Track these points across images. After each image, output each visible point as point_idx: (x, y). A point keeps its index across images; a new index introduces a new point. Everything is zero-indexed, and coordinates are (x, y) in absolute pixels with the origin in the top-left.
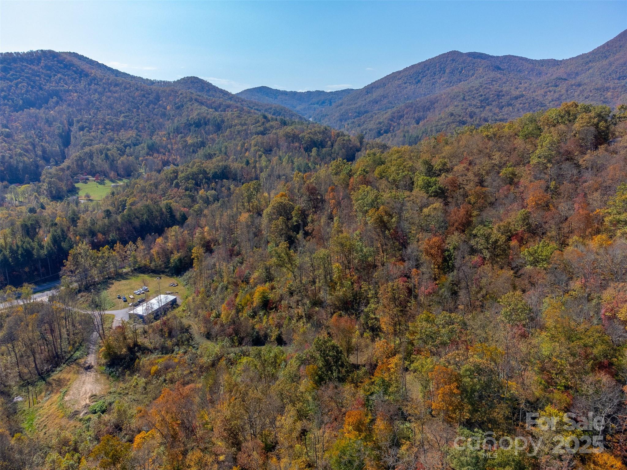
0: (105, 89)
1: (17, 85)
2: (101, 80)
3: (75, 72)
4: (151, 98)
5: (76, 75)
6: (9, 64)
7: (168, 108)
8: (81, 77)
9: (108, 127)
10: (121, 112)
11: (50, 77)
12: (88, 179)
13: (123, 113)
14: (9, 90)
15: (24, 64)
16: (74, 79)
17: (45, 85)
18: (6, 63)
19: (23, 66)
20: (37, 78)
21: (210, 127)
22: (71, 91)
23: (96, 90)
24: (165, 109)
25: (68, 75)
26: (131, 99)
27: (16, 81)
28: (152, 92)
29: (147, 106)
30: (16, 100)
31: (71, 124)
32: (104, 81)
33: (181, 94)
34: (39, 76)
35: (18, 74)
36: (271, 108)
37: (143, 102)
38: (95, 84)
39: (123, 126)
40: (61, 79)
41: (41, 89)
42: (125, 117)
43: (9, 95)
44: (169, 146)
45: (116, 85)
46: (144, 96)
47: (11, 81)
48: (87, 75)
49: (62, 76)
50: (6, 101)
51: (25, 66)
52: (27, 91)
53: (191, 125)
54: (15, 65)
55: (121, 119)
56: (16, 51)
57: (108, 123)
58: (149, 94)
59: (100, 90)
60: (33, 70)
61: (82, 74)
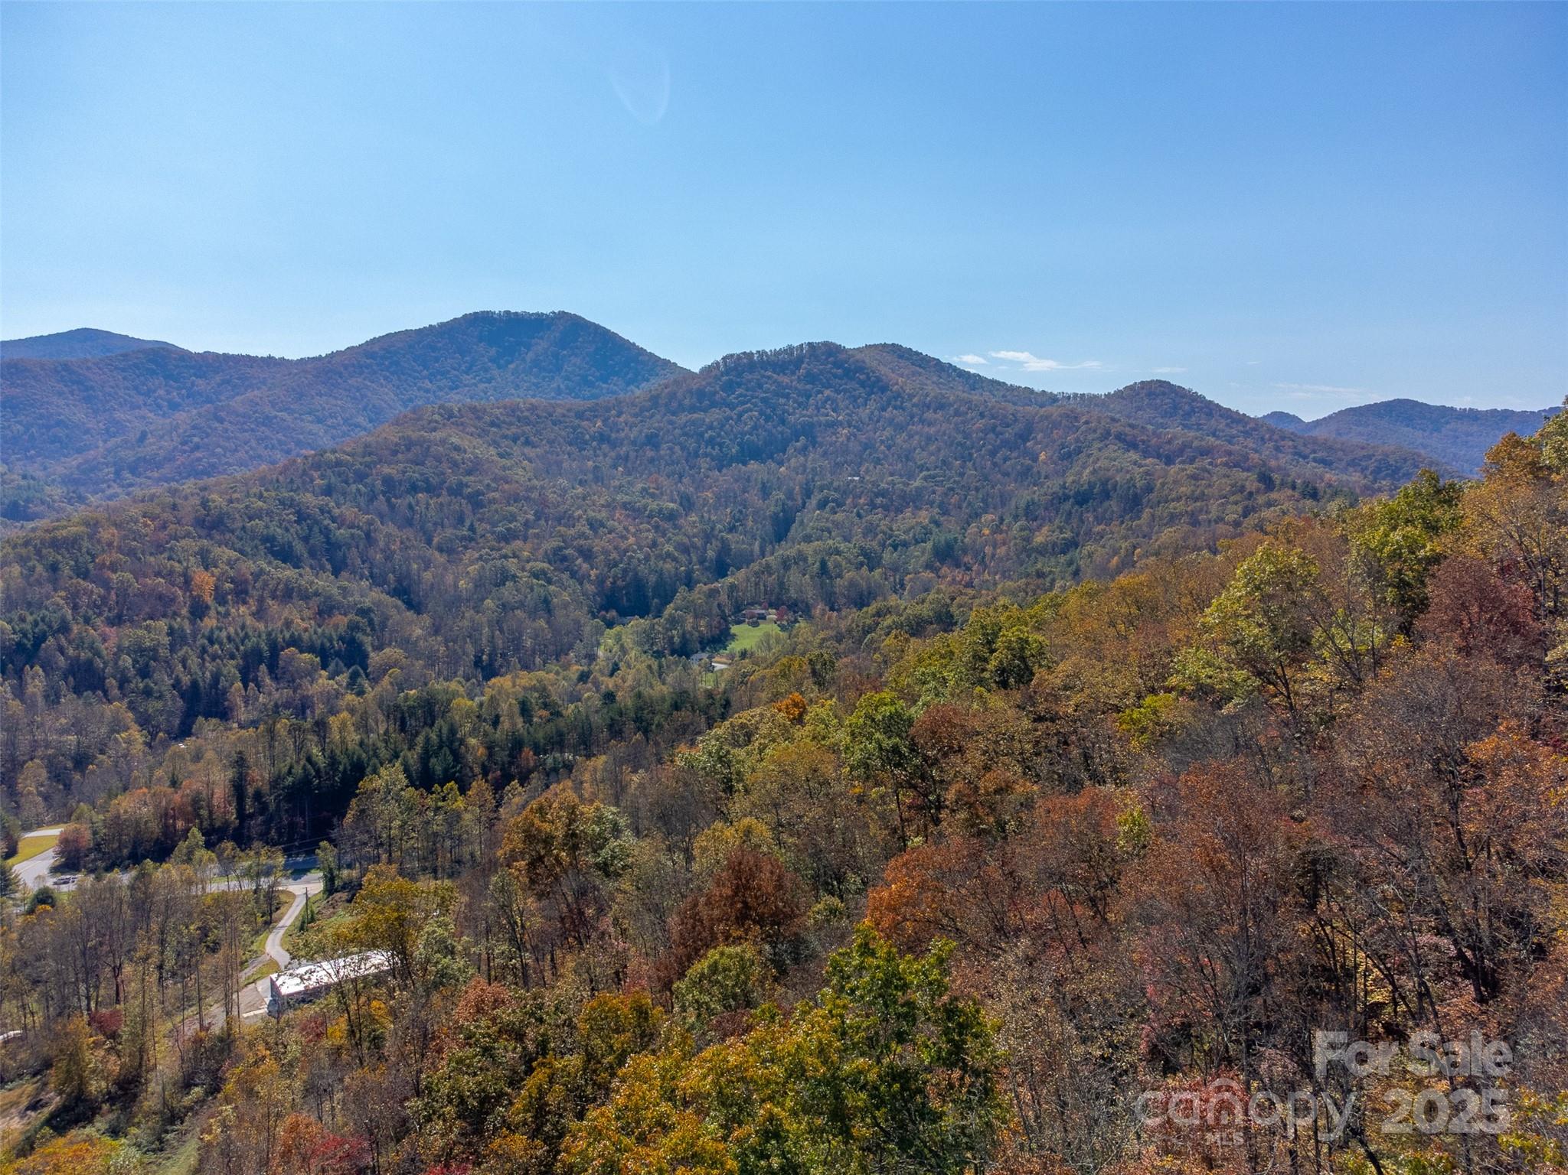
0: (912, 417)
1: (740, 416)
2: (911, 396)
3: (863, 384)
4: (1009, 433)
5: (862, 390)
6: (740, 375)
7: (1042, 457)
8: (869, 394)
9: (879, 501)
10: (922, 468)
11: (808, 397)
12: (763, 617)
13: (928, 469)
14: (721, 429)
15: (766, 373)
16: (855, 399)
17: (793, 414)
18: (734, 373)
19: (763, 376)
20: (782, 401)
21: (1114, 505)
22: (841, 424)
23: (891, 422)
24: (1035, 459)
25: (845, 391)
26: (960, 438)
27: (740, 408)
28: (1016, 420)
29: (993, 453)
30: (727, 447)
31: (808, 494)
32: (915, 400)
33: (1087, 423)
34: (787, 396)
35: (750, 393)
36: (1369, 457)
37: (984, 445)
38: (895, 408)
39: (915, 500)
40: (828, 398)
41: (783, 422)
42: (925, 479)
43: (719, 435)
44: (988, 550)
45: (941, 407)
46: (993, 429)
47: (732, 409)
48: (884, 389)
49: (832, 394)
50: (709, 449)
51: (769, 377)
52: (755, 428)
53: (1066, 498)
54: (750, 377)
55: (917, 483)
56: (760, 349)
57: (883, 494)
58: (1008, 426)
59: (900, 419)
60: (779, 384)
61: (875, 386)
